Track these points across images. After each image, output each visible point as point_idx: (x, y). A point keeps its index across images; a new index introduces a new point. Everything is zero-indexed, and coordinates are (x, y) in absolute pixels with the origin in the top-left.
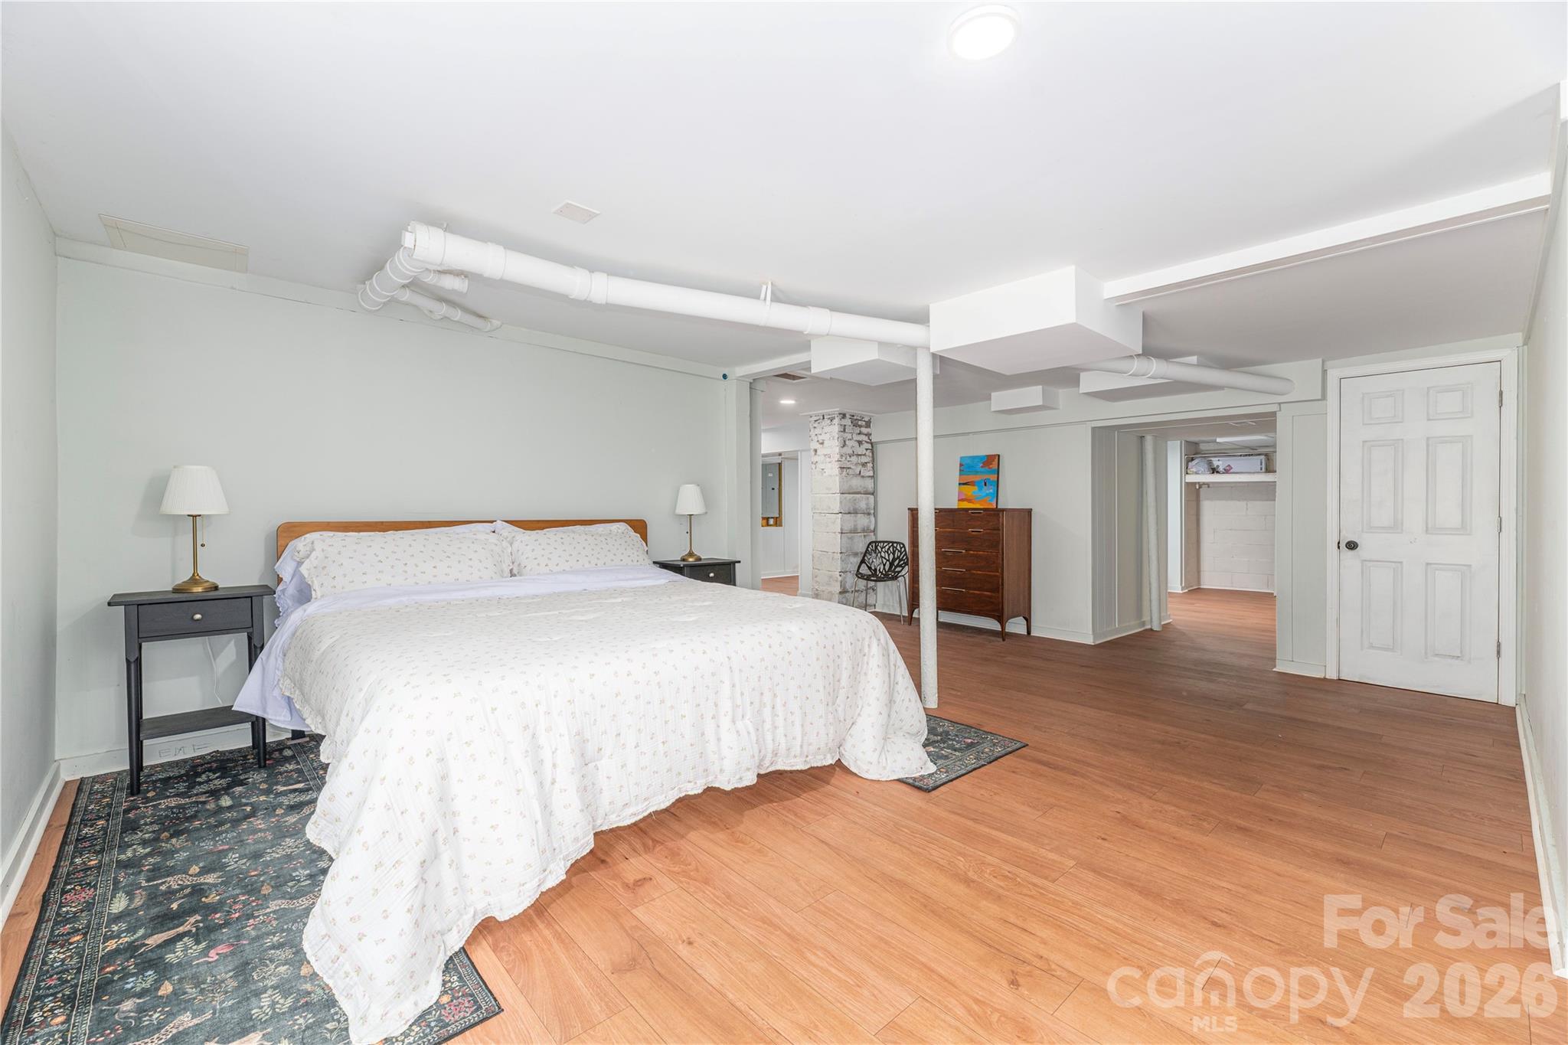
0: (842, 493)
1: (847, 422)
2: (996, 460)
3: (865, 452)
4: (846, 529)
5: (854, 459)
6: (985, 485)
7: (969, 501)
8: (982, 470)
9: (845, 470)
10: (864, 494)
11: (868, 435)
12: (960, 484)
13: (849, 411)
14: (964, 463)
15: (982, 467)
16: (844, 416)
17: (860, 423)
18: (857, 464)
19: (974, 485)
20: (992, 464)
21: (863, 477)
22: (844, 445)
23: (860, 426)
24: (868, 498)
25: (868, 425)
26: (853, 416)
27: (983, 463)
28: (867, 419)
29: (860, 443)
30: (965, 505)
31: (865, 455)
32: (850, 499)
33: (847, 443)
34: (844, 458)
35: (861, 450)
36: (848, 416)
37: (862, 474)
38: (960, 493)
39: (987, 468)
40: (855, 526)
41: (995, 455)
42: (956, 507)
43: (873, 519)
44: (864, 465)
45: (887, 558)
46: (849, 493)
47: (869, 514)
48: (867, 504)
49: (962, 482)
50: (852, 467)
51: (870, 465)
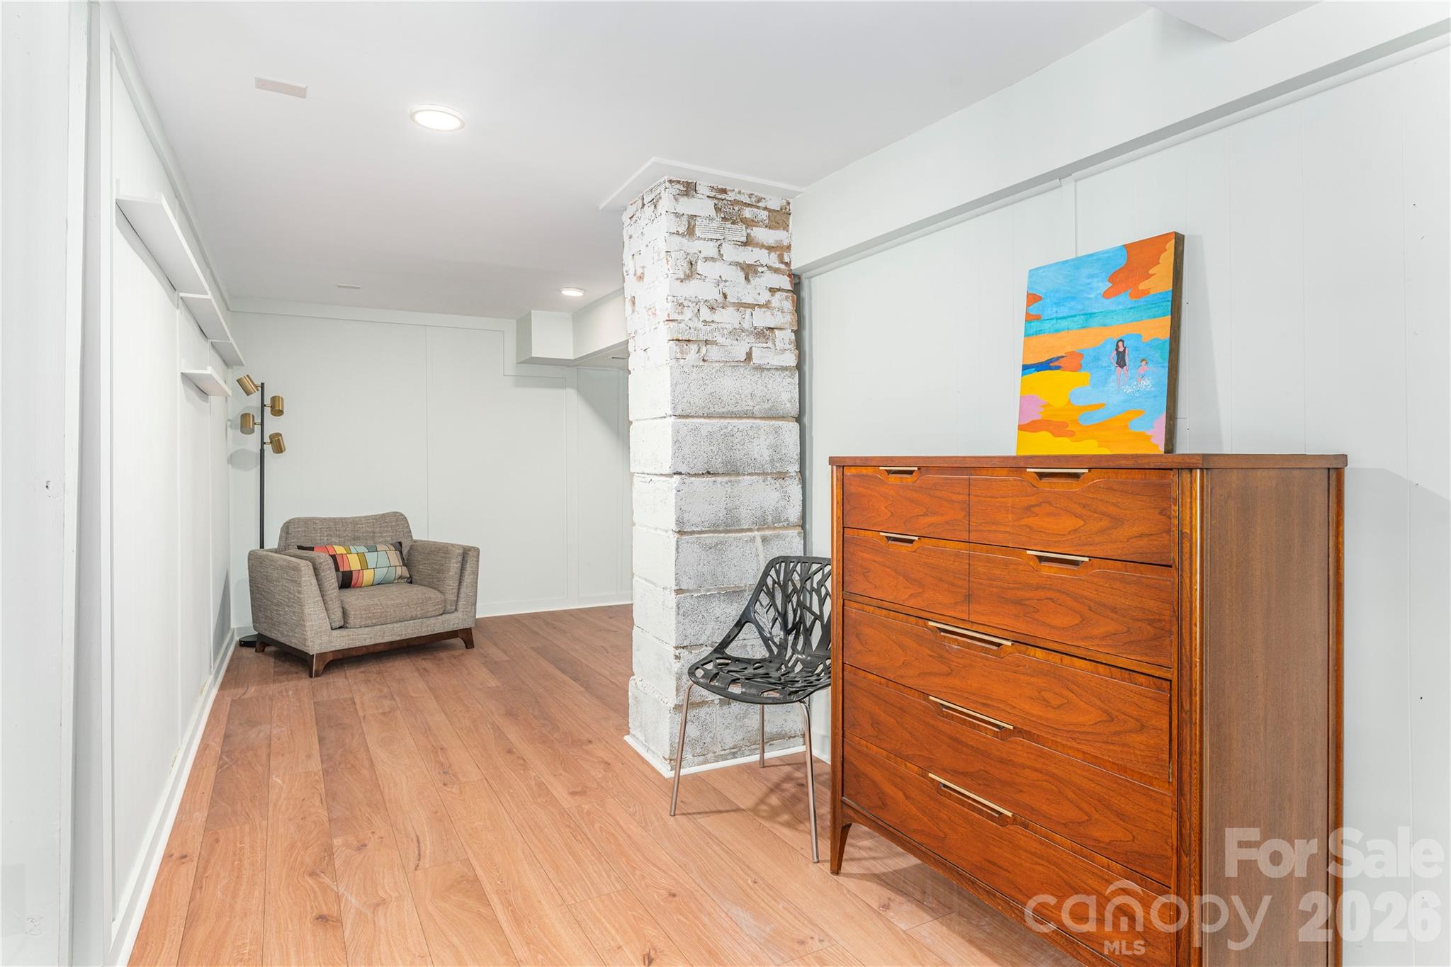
0: (680, 416)
1: (702, 206)
2: (1168, 258)
3: (765, 297)
4: (695, 519)
5: (727, 317)
6: (1121, 362)
7: (1058, 428)
8: (1108, 304)
9: (694, 347)
10: (762, 418)
11: (781, 249)
12: (1025, 368)
13: (707, 173)
14: (1040, 291)
15: (1107, 295)
16: (689, 189)
17: (747, 213)
18: (736, 333)
19: (1077, 368)
20: (1148, 276)
21: (760, 369)
22: (691, 272)
23: (750, 223)
24: (777, 431)
25: (780, 218)
26: (724, 191)
27: (1112, 278)
28: (775, 204)
29: (749, 271)
30: (1046, 445)
31: (767, 305)
32: (710, 434)
33: (701, 267)
34: (688, 314)
35: (755, 291)
36: (703, 190)
37: (756, 360)
38: (1025, 401)
39: (1124, 299)
40: (728, 511)
41: (1165, 237)
42: (1013, 454)
43: (795, 489)
44: (764, 334)
45: (816, 609)
46: (709, 416)
47: (782, 476)
48: (775, 448)
49: (1029, 362)
50: (720, 340)
51: (785, 337)
